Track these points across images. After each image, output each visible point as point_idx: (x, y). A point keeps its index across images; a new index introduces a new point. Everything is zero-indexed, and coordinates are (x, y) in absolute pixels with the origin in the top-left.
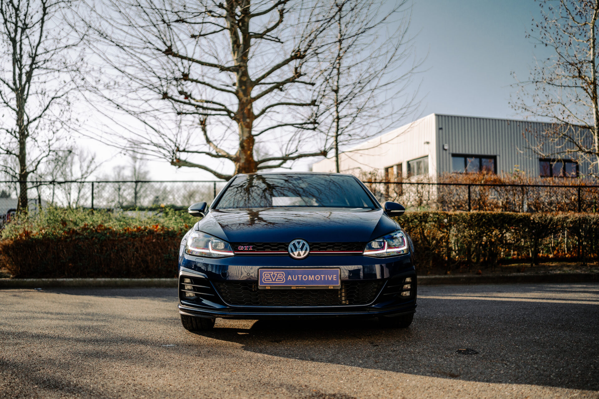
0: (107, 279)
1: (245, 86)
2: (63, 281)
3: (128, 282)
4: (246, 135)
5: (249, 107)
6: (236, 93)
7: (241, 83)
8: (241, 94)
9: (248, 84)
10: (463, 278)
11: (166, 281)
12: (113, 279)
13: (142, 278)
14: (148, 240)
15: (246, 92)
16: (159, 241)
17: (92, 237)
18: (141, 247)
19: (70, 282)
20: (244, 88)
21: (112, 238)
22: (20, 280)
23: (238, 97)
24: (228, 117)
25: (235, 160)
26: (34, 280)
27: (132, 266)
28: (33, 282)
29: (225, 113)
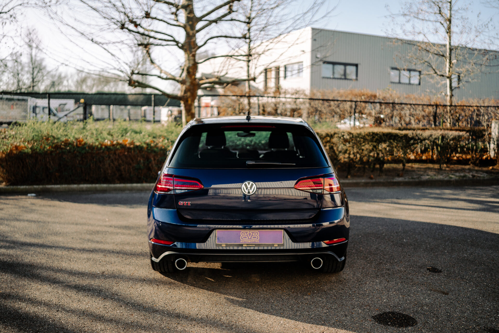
0: (89, 186)
1: (192, 21)
2: (52, 188)
3: (106, 187)
4: (192, 62)
5: (194, 39)
6: (184, 27)
7: (189, 19)
8: (188, 28)
9: (194, 20)
10: (362, 182)
11: (136, 187)
12: (94, 185)
13: (117, 183)
14: (121, 153)
15: (193, 27)
16: (130, 154)
17: (74, 151)
18: (115, 159)
19: (58, 188)
20: (191, 23)
21: (90, 151)
22: (15, 187)
23: (186, 30)
24: (176, 47)
25: (183, 82)
26: (27, 187)
27: (109, 174)
28: (26, 188)
29: (175, 43)
